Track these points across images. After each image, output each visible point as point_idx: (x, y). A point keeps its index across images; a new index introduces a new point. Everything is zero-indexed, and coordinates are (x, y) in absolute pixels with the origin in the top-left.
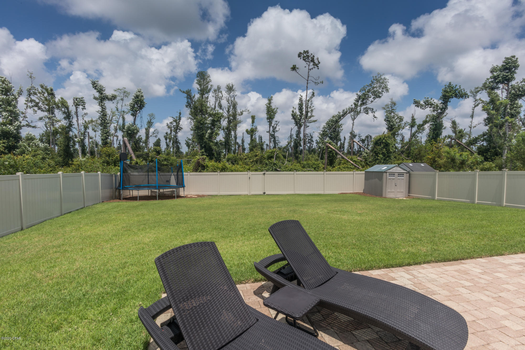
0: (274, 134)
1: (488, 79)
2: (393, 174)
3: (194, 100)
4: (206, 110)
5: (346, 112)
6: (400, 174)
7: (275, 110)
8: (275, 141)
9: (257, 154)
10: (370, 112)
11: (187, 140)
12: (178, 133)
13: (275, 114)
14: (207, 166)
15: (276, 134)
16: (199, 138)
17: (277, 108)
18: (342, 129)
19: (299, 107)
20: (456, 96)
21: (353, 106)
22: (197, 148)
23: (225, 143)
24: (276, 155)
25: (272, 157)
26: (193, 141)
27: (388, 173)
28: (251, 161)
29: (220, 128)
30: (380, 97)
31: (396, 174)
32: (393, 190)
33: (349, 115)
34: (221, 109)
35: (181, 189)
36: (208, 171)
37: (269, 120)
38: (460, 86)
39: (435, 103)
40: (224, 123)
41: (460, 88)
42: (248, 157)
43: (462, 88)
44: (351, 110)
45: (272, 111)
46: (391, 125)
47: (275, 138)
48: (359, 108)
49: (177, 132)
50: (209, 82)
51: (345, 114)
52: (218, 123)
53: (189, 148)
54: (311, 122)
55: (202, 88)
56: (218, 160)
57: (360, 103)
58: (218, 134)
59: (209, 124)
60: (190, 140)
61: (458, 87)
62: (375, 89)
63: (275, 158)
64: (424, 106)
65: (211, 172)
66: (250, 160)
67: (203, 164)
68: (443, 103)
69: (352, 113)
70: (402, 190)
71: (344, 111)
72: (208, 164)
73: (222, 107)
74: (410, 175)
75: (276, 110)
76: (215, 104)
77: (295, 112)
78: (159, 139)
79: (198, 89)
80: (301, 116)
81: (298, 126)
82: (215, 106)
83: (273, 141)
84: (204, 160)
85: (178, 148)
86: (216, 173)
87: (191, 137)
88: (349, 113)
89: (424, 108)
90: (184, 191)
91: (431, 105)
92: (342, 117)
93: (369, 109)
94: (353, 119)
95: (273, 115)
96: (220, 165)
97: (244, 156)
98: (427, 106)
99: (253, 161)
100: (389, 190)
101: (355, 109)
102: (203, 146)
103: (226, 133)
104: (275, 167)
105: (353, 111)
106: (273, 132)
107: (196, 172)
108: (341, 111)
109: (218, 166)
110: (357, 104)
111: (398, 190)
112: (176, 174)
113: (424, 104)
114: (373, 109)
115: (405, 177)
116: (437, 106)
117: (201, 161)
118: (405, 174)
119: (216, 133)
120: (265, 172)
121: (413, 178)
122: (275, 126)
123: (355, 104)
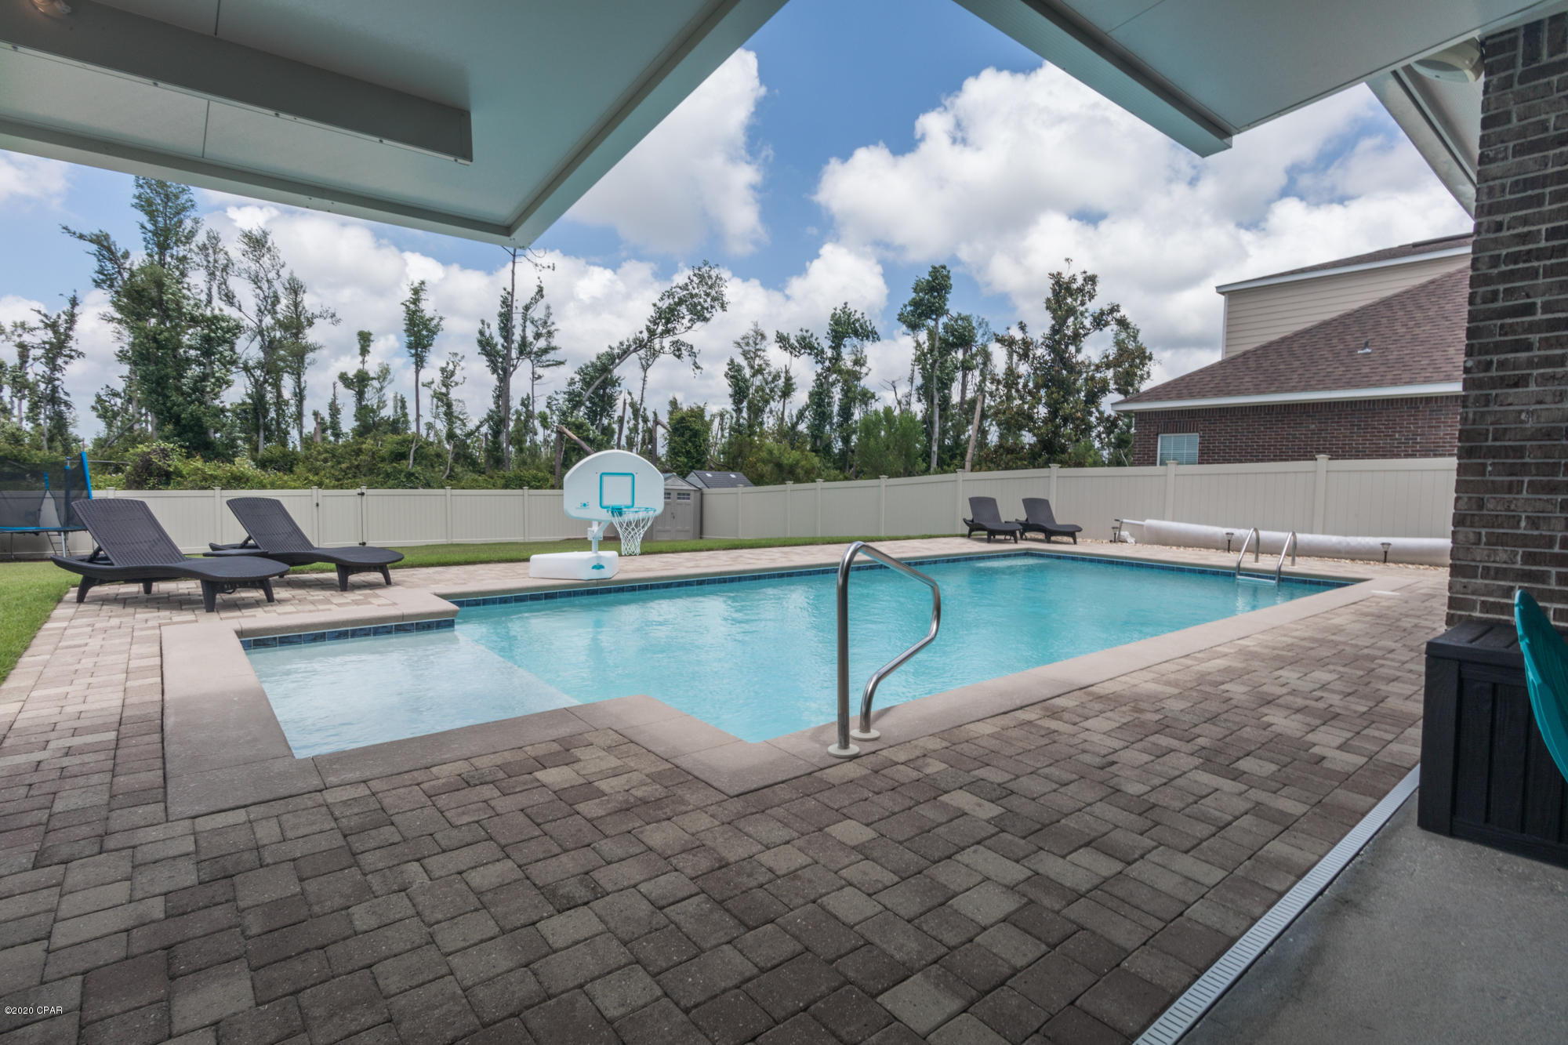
0: (448, 393)
1: (905, 306)
3: (127, 266)
4: (179, 307)
5: (628, 348)
6: (683, 495)
7: (435, 322)
8: (449, 414)
9: (364, 446)
10: (684, 353)
11: (102, 393)
12: (61, 369)
13: (435, 333)
14: (179, 474)
15: (454, 394)
16: (151, 392)
17: (441, 319)
18: (619, 393)
19: (502, 321)
20: (856, 333)
21: (645, 335)
23: (255, 410)
24: (416, 451)
25: (401, 456)
26: (130, 401)
28: (344, 466)
29: (233, 362)
30: (706, 320)
31: (674, 495)
32: (668, 528)
33: (634, 355)
34: (232, 304)
36: (180, 486)
37: (413, 351)
39: (819, 344)
40: (249, 349)
41: (862, 318)
42: (334, 456)
43: (866, 318)
44: (640, 344)
45: (426, 323)
46: (740, 388)
47: (449, 405)
48: (657, 341)
49: (55, 364)
50: (184, 209)
51: (625, 353)
52: (224, 349)
53: (109, 425)
54: (548, 366)
55: (161, 225)
56: (223, 456)
57: (661, 328)
58: (226, 382)
59: (191, 347)
60: (116, 395)
61: (858, 315)
62: (695, 300)
63: (412, 457)
65: (192, 488)
66: (339, 463)
67: (165, 466)
68: (833, 348)
69: (642, 352)
70: (687, 528)
71: (621, 344)
72: (181, 467)
73: (235, 300)
74: (702, 495)
75: (438, 324)
76: (210, 289)
77: (487, 334)
79: (143, 227)
80: (508, 349)
81: (498, 374)
82: (210, 295)
83: (446, 414)
84: (165, 454)
85: (59, 422)
87: (120, 386)
88: (635, 350)
89: (797, 354)
91: (810, 348)
92: (618, 361)
93: (684, 346)
94: (645, 368)
95: (427, 336)
96: (225, 469)
98: (803, 351)
99: (348, 468)
100: (659, 528)
101: (649, 341)
102: (167, 416)
103: (257, 381)
104: (410, 481)
105: (645, 346)
106: (444, 385)
107: (138, 488)
108: (615, 344)
109: (219, 472)
110: (655, 331)
111: (679, 528)
112: (61, 493)
113: (796, 344)
114: (692, 347)
115: (693, 499)
116: (822, 351)
117: (155, 458)
118: (692, 493)
119: (218, 379)
120: (364, 489)
121: (708, 500)
122: (451, 367)
123: (648, 329)
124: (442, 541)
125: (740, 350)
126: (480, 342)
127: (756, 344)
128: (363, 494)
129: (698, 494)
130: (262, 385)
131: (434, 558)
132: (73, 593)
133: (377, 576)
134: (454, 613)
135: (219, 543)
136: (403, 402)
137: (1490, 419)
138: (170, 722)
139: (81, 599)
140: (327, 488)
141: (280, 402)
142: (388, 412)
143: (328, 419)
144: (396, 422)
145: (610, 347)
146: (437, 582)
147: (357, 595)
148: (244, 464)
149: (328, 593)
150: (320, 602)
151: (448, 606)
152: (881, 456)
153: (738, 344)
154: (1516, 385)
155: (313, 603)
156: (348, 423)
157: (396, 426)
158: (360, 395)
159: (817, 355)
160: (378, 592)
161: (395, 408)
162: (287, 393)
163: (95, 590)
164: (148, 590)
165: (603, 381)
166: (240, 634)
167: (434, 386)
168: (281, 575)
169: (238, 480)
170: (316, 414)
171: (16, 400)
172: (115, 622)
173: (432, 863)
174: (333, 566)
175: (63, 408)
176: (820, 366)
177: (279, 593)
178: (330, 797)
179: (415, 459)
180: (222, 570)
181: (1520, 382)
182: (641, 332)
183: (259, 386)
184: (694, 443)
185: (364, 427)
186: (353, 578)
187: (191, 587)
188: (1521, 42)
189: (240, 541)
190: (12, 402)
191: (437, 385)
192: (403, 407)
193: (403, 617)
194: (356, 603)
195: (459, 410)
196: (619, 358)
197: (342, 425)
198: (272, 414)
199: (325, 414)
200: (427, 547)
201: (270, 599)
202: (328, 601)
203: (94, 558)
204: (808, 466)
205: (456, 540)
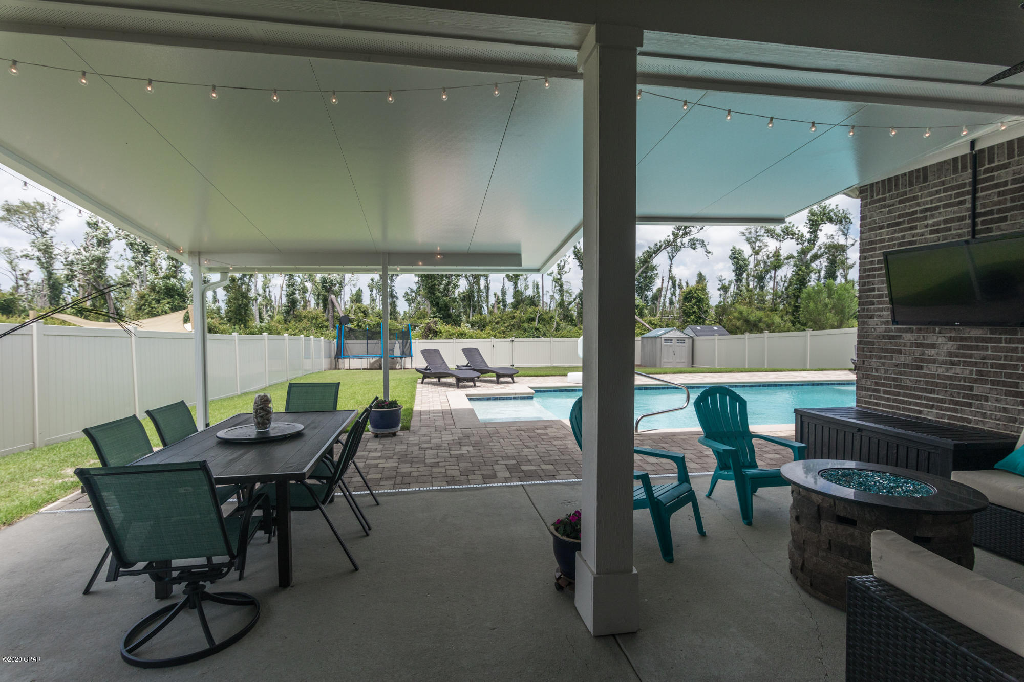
0: (561, 278)
2: (669, 340)
5: (661, 246)
6: (680, 341)
8: (562, 290)
9: (516, 314)
10: (698, 246)
11: (408, 291)
12: (394, 281)
14: (441, 332)
15: (565, 278)
16: (429, 291)
18: (657, 274)
20: (830, 221)
21: (671, 237)
22: (426, 307)
23: (469, 297)
24: (539, 317)
25: (533, 320)
26: (419, 295)
27: (663, 339)
28: (506, 325)
31: (675, 341)
32: (671, 360)
33: (664, 251)
35: (408, 360)
36: (441, 337)
38: (837, 205)
39: (799, 231)
41: (837, 208)
42: (502, 320)
44: (668, 244)
46: (740, 265)
47: (561, 286)
48: (679, 241)
49: (392, 279)
51: (658, 250)
53: (410, 305)
56: (457, 323)
57: (680, 233)
58: (457, 286)
60: (413, 291)
64: (782, 237)
65: (445, 339)
66: (504, 323)
67: (435, 328)
68: (811, 233)
69: (669, 249)
70: (683, 360)
71: (656, 245)
72: (441, 329)
74: (693, 340)
77: (578, 248)
78: (360, 291)
83: (560, 290)
84: (436, 323)
85: (394, 305)
86: (451, 340)
87: (415, 287)
88: (664, 248)
89: (782, 239)
90: (412, 361)
91: (792, 235)
92: (654, 255)
93: (697, 241)
94: (671, 259)
96: (458, 330)
97: (495, 318)
98: (786, 237)
99: (508, 326)
100: (665, 360)
101: (674, 241)
102: (435, 303)
103: (470, 283)
104: (537, 334)
105: (671, 245)
106: (559, 274)
107: (426, 339)
108: (652, 246)
109: (454, 331)
110: (678, 234)
111: (678, 360)
112: (401, 341)
113: (781, 233)
114: (703, 241)
115: (688, 343)
116: (802, 236)
117: (432, 325)
118: (686, 340)
119: (454, 285)
120: (513, 338)
121: (697, 343)
122: (563, 263)
123: (673, 234)
124: (549, 365)
125: (745, 238)
126: (574, 252)
127: (757, 232)
128: (513, 341)
129: (691, 340)
130: (472, 285)
131: (533, 373)
132: (420, 381)
133: (510, 379)
134: (533, 394)
135: (460, 365)
136: (537, 285)
137: (865, 330)
138: (453, 413)
139: (422, 383)
140: (498, 338)
141: (479, 291)
142: (529, 292)
143: (501, 298)
144: (533, 297)
145: (649, 247)
146: (531, 382)
147: (502, 386)
148: (465, 327)
149: (492, 385)
150: (490, 387)
151: (532, 391)
152: (819, 314)
153: (743, 233)
154: (871, 318)
155: (488, 387)
156: (510, 300)
157: (533, 302)
158: (516, 284)
159: (797, 239)
160: (510, 385)
161: (534, 288)
162: (482, 287)
163: (426, 380)
164: (439, 381)
165: (646, 268)
166: (467, 395)
167: (554, 275)
168: (478, 377)
169: (462, 335)
170: (495, 294)
171: (378, 296)
172: (433, 390)
173: (506, 440)
174: (494, 375)
175: (395, 299)
176: (800, 246)
177: (478, 384)
178: (487, 429)
179: (538, 321)
180: (462, 374)
181: (872, 317)
182: (669, 236)
183: (471, 285)
184: (698, 306)
185: (517, 302)
186: (502, 379)
187: (452, 380)
188: (869, 190)
189: (465, 364)
190: (376, 296)
191: (556, 274)
192: (538, 288)
193: (515, 394)
194: (501, 388)
195: (568, 287)
196: (655, 253)
197: (507, 300)
198: (476, 299)
199: (499, 294)
200: (542, 368)
201: (475, 386)
202: (492, 387)
203: (426, 369)
204: (769, 322)
205: (555, 365)
